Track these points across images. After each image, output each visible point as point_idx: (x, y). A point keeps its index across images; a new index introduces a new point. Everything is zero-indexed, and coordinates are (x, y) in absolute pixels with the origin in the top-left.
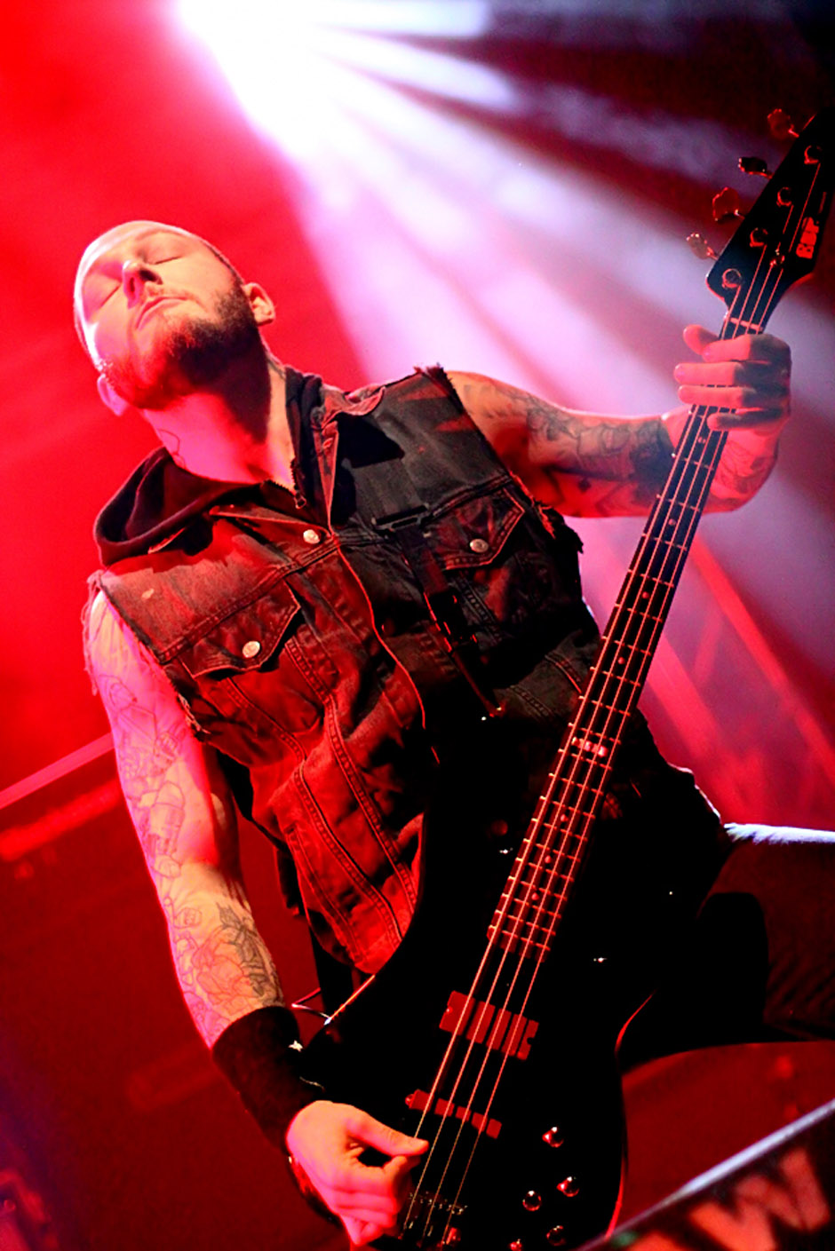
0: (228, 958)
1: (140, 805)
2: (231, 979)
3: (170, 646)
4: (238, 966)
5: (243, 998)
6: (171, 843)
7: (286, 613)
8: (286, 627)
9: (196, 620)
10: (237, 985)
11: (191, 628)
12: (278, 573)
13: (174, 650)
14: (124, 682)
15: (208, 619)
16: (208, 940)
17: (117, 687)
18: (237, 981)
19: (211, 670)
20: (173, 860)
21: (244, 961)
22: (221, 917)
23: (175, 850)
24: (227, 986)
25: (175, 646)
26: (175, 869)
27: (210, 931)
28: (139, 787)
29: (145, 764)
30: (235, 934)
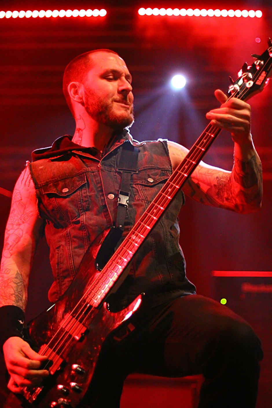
0: (12, 287)
1: (8, 232)
2: (10, 293)
3: (41, 183)
4: (14, 291)
5: (11, 301)
6: (12, 247)
7: (81, 183)
8: (79, 187)
9: (52, 178)
10: (11, 296)
11: (50, 180)
12: (84, 171)
13: (41, 185)
14: (21, 193)
15: (56, 178)
16: (9, 279)
17: (18, 194)
18: (12, 295)
19: (50, 192)
20: (10, 253)
21: (17, 290)
22: (16, 274)
23: (12, 250)
24: (7, 295)
25: (42, 184)
26: (9, 255)
27: (10, 277)
28: (11, 227)
29: (16, 221)
30: (18, 282)
